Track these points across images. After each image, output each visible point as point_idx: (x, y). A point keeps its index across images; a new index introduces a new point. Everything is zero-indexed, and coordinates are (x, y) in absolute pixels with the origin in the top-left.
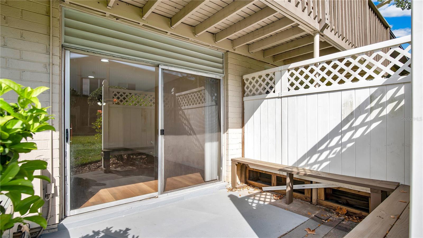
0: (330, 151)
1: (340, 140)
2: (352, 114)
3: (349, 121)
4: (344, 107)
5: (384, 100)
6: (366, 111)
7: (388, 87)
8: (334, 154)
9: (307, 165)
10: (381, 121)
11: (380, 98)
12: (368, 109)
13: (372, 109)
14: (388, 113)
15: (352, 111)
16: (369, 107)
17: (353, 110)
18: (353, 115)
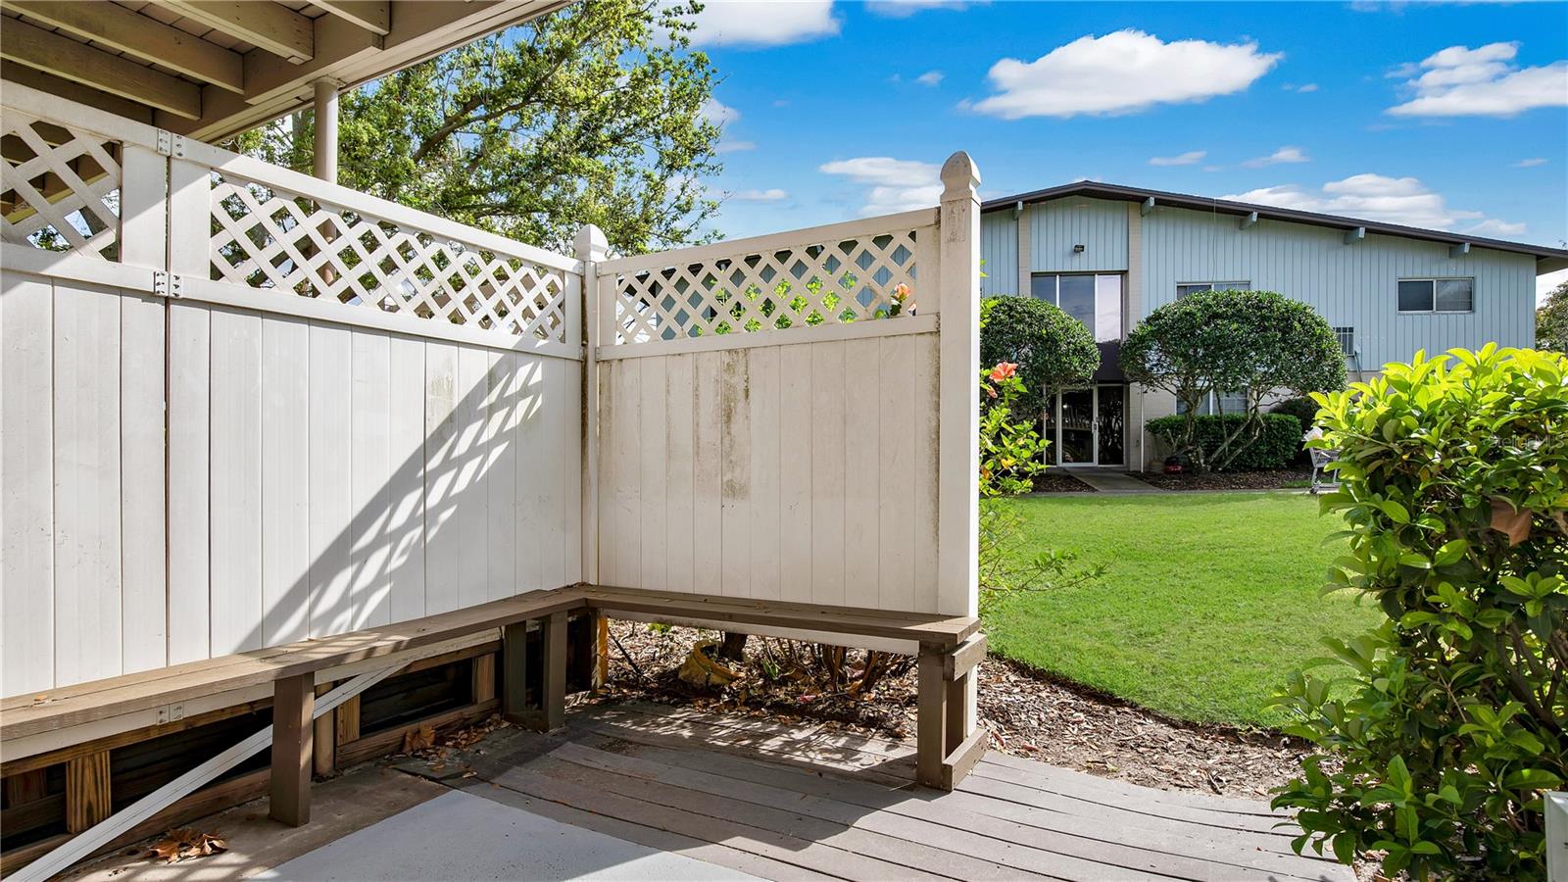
0: (392, 544)
1: (420, 506)
2: (451, 418)
3: (445, 441)
4: (433, 394)
5: (512, 390)
6: (479, 415)
7: (520, 357)
8: (402, 553)
9: (307, 624)
10: (507, 443)
11: (506, 382)
12: (483, 409)
13: (492, 409)
14: (518, 422)
15: (451, 411)
16: (485, 403)
17: (454, 408)
18: (454, 423)
